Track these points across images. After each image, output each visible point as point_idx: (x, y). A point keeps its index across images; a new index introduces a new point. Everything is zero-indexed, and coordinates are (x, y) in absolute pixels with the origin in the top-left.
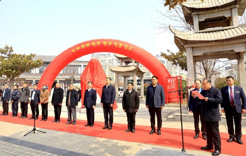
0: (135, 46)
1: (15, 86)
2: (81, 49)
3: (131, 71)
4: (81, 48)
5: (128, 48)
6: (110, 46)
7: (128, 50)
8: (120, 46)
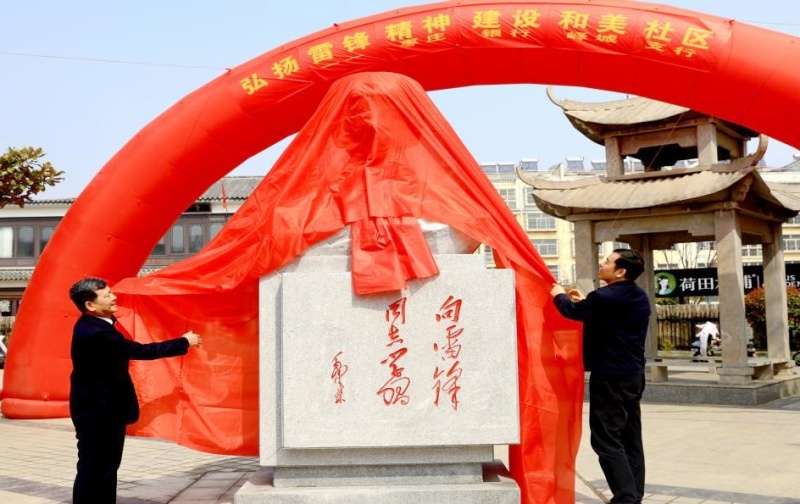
4: (305, 62)
5: (676, 36)
6: (526, 34)
7: (678, 51)
8: (611, 32)
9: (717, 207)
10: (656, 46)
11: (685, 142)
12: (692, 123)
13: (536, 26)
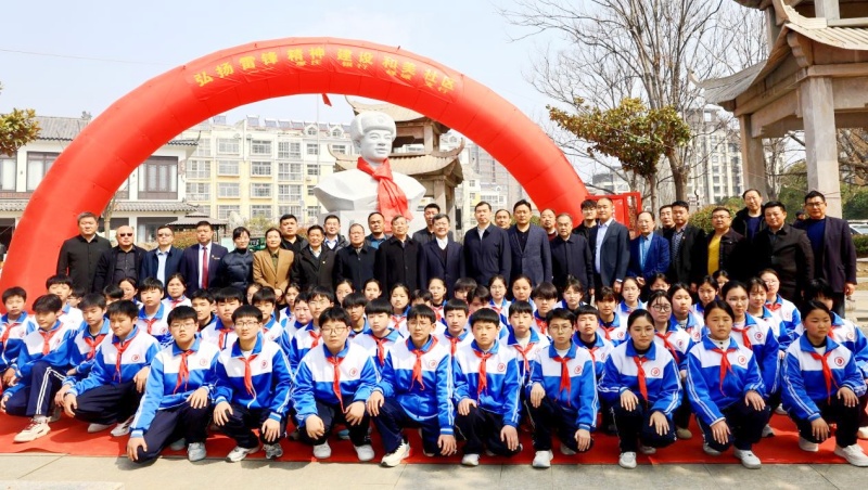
4: (237, 68)
5: (439, 80)
6: (365, 67)
7: (440, 89)
8: (408, 73)
9: (436, 178)
10: (429, 85)
11: (417, 136)
12: (422, 124)
13: (371, 63)
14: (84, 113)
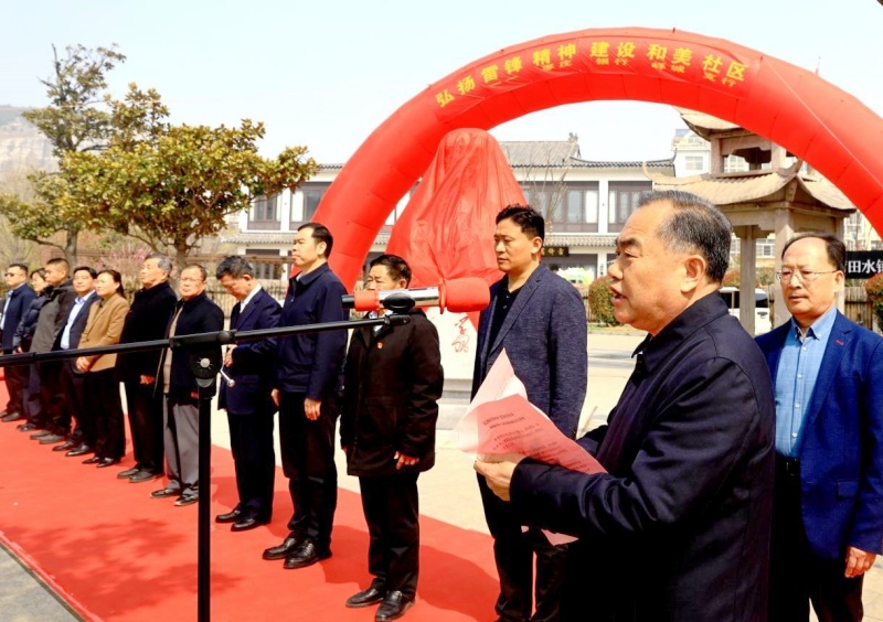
0: (762, 57)
1: (34, 276)
2: (484, 90)
3: (762, 204)
4: (479, 81)
5: (723, 69)
6: (625, 63)
7: (724, 81)
8: (681, 64)
9: (776, 205)
10: (709, 77)
11: (764, 146)
13: (632, 56)
14: (571, 134)
